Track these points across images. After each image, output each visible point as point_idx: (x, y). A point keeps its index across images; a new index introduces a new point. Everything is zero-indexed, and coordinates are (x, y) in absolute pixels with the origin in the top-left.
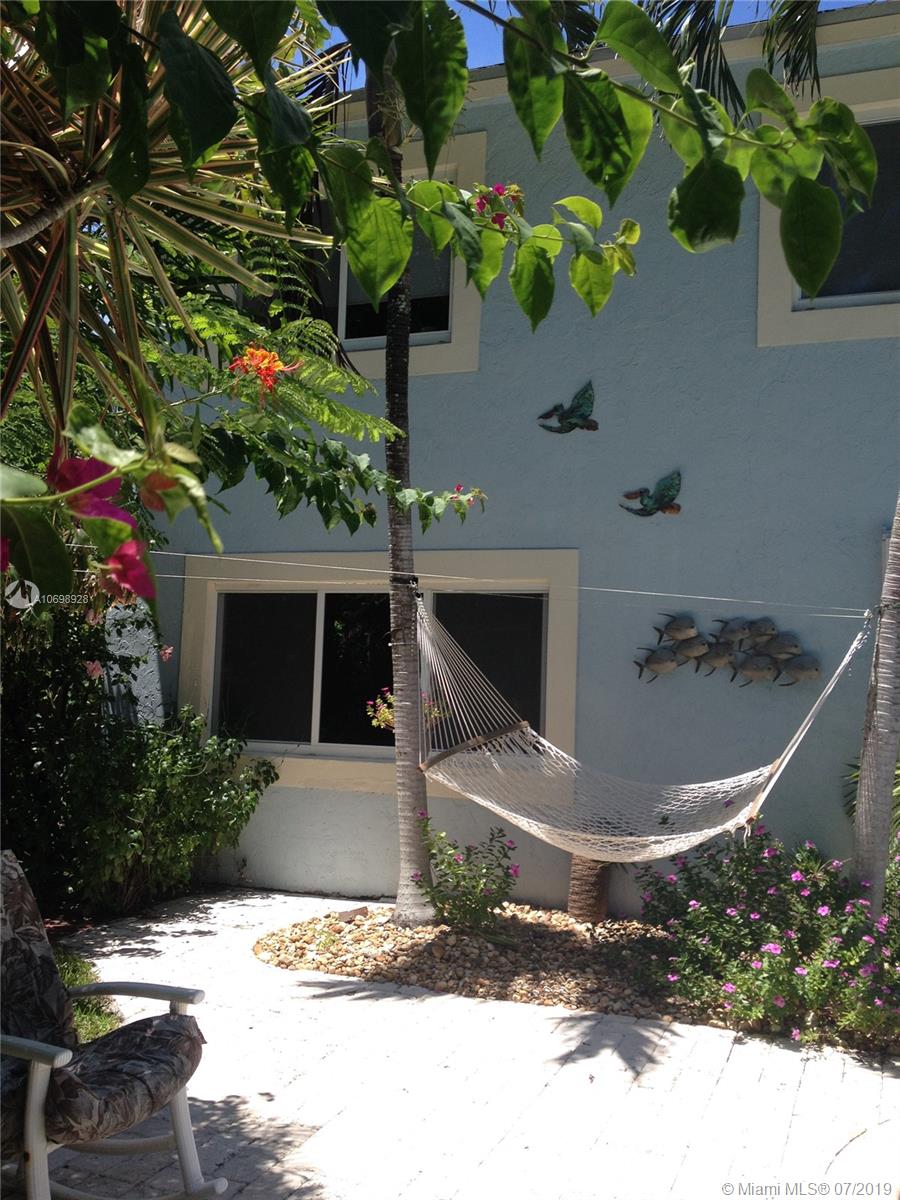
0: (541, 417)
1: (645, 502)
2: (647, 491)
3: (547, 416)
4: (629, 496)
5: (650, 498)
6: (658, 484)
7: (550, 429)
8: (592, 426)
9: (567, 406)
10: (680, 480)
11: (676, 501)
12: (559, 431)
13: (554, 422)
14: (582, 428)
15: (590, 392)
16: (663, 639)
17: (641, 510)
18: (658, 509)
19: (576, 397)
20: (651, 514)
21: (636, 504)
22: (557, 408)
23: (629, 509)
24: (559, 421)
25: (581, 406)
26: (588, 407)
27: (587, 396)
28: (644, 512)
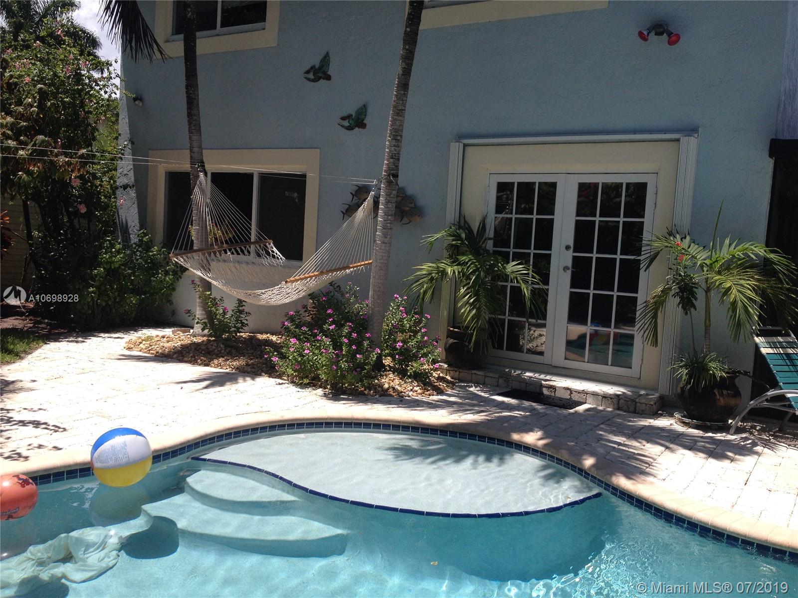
0: (305, 73)
1: (350, 122)
2: (351, 115)
3: (308, 72)
4: (343, 119)
5: (353, 119)
6: (356, 112)
7: (309, 80)
8: (328, 78)
9: (317, 66)
10: (366, 109)
11: (365, 122)
12: (313, 81)
13: (311, 76)
14: (324, 79)
15: (328, 58)
16: (354, 199)
17: (349, 126)
18: (356, 126)
19: (321, 62)
20: (353, 129)
21: (346, 123)
22: (313, 67)
23: (342, 126)
24: (314, 75)
25: (323, 66)
26: (327, 67)
27: (326, 60)
28: (350, 128)
